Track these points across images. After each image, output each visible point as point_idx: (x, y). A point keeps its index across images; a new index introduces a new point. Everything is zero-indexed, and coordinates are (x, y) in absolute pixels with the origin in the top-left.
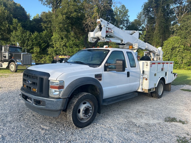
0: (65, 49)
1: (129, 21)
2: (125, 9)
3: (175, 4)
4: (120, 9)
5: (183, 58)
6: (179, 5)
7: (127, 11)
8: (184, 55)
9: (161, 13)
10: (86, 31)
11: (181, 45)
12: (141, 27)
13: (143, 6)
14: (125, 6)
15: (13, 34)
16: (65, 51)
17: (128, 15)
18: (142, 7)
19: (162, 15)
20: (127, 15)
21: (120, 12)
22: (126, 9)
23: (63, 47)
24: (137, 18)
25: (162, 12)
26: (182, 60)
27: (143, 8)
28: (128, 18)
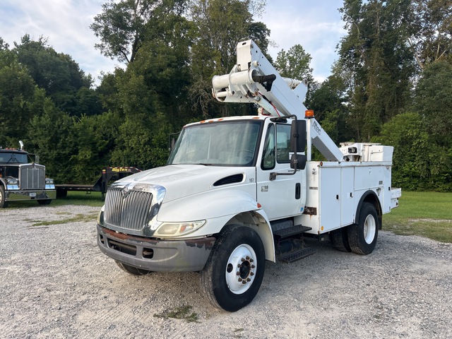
0: (150, 151)
1: (312, 80)
2: (303, 54)
3: (417, 37)
4: (291, 55)
5: (429, 163)
6: (424, 38)
7: (308, 58)
8: (431, 155)
9: (378, 60)
10: (194, 108)
11: (422, 133)
12: (344, 93)
13: (340, 46)
14: (301, 48)
15: (34, 122)
16: (150, 157)
17: (310, 67)
18: (337, 48)
19: (383, 63)
20: (307, 67)
21: (291, 62)
22: (306, 53)
23: (144, 146)
24: (333, 72)
25: (380, 58)
26: (427, 169)
27: (338, 50)
28: (310, 73)
